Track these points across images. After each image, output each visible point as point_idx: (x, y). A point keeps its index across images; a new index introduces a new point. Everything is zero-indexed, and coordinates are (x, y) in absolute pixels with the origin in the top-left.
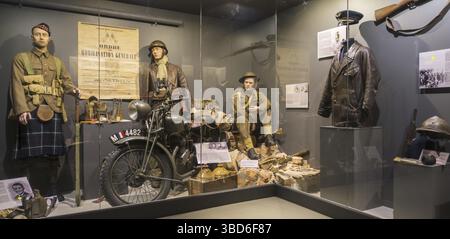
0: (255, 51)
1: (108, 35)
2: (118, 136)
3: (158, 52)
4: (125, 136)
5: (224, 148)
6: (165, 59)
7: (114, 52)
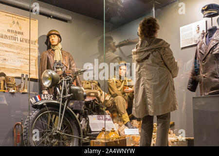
0: (122, 48)
1: (14, 22)
2: (36, 99)
3: (54, 39)
4: (41, 100)
5: (109, 120)
6: (60, 46)
7: (19, 36)
